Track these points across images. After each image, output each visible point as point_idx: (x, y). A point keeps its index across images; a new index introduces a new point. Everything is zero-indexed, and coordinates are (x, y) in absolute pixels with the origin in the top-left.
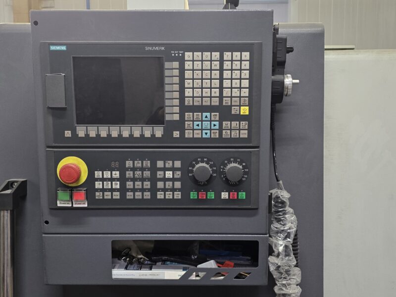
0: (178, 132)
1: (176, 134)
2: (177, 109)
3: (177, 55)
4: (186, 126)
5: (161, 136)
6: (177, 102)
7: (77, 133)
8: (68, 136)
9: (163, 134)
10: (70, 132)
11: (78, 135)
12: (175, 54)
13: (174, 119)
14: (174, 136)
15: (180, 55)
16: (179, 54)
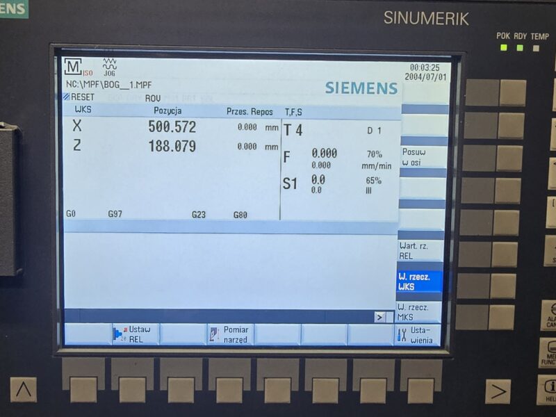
0: (506, 384)
1: (498, 391)
2: (506, 285)
3: (520, 48)
4: (543, 355)
5: (429, 399)
6: (508, 253)
7: (65, 388)
8: (24, 398)
9: (439, 389)
10: (32, 381)
11: (68, 393)
12: (512, 44)
13: (493, 326)
14: (488, 400)
15: (536, 48)
16: (528, 43)
